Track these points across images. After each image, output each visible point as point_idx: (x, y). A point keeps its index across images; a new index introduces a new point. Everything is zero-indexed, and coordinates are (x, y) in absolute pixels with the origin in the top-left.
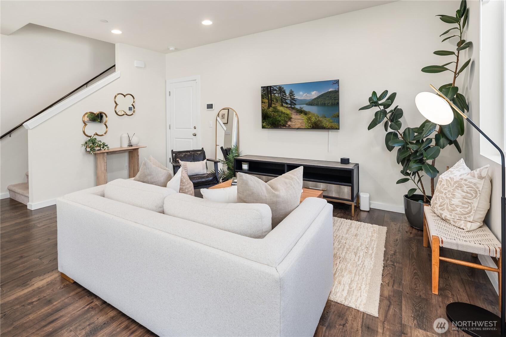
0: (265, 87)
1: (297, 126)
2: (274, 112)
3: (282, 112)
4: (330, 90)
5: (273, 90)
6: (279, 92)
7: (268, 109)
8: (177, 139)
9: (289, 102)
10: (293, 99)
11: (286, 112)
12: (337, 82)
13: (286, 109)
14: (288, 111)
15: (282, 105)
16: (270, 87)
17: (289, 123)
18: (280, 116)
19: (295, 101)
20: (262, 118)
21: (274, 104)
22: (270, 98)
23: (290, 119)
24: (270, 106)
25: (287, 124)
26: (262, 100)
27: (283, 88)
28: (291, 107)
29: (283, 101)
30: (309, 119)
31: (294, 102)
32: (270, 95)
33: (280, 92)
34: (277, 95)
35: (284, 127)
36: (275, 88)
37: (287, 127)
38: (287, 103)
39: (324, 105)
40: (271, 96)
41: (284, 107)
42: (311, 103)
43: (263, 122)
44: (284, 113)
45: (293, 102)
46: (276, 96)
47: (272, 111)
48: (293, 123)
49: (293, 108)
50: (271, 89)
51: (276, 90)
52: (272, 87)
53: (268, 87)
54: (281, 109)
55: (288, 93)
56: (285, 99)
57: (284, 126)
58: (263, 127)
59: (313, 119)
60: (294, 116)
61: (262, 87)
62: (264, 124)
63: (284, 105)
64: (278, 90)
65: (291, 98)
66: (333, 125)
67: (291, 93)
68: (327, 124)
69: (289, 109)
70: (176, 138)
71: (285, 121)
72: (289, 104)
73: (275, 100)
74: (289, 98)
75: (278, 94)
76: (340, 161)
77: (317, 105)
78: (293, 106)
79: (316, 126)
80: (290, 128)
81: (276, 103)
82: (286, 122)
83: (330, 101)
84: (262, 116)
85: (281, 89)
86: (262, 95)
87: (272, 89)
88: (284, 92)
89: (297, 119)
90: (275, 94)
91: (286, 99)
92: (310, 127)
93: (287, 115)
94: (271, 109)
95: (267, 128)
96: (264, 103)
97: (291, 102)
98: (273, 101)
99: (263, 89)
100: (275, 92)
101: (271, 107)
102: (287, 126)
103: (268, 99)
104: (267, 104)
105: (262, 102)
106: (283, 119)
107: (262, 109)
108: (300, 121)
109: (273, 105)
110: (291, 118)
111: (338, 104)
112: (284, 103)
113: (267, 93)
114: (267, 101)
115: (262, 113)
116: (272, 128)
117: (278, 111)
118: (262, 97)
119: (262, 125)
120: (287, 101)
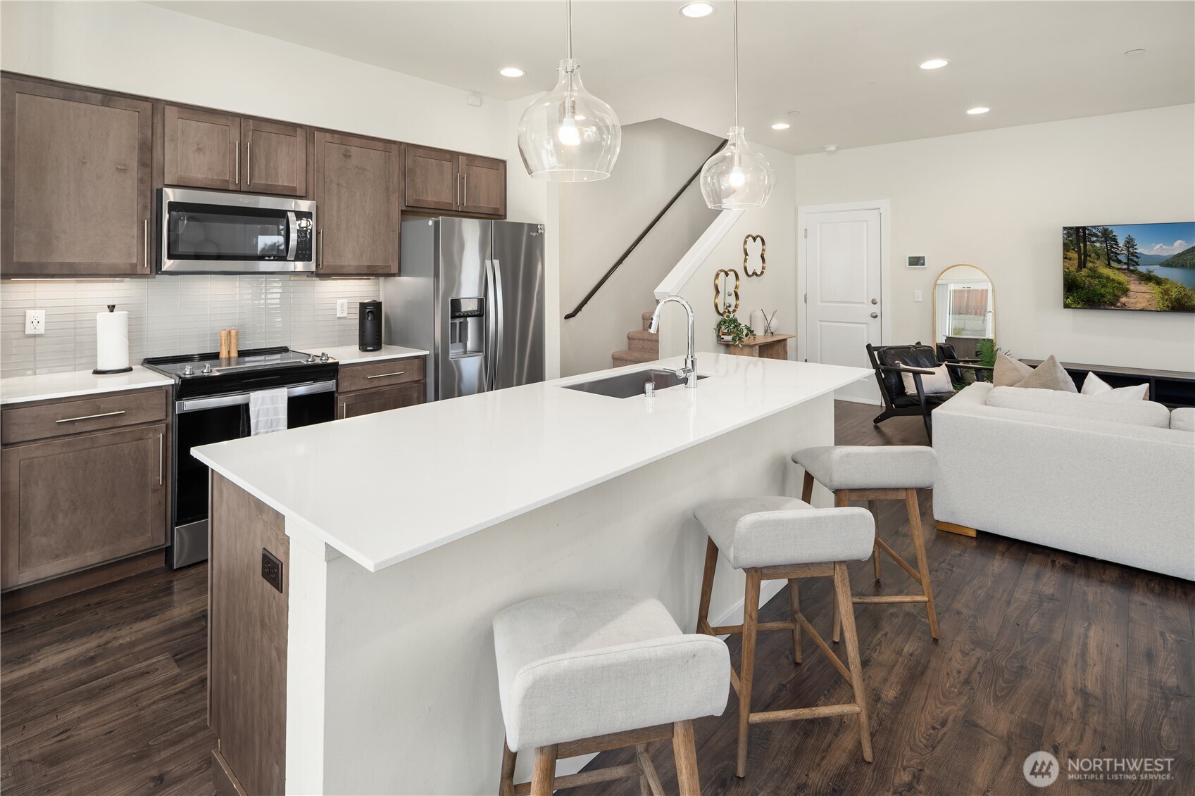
0: (1072, 228)
1: (1139, 306)
2: (1092, 277)
3: (1108, 278)
5: (1089, 234)
6: (1103, 239)
7: (1077, 271)
8: (822, 323)
9: (1124, 259)
10: (1133, 254)
11: (1116, 277)
13: (1117, 272)
14: (1121, 277)
15: (1109, 265)
16: (1084, 228)
17: (1123, 299)
18: (1104, 286)
19: (1137, 257)
20: (1064, 288)
21: (1090, 262)
22: (1082, 250)
23: (1125, 292)
24: (1082, 265)
25: (1118, 300)
26: (1064, 254)
27: (1112, 232)
28: (1128, 269)
29: (1111, 257)
30: (1166, 292)
31: (1135, 259)
32: (1082, 245)
33: (1106, 239)
34: (1098, 245)
35: (1113, 308)
36: (1094, 231)
37: (1118, 307)
38: (1119, 262)
40: (1085, 246)
41: (1114, 268)
42: (1169, 263)
43: (1066, 297)
44: (1113, 280)
45: (1132, 260)
46: (1095, 246)
47: (1087, 276)
48: (1132, 301)
49: (1132, 272)
50: (1084, 233)
51: (1096, 235)
52: (1088, 229)
53: (1078, 229)
54: (1106, 271)
55: (1121, 243)
56: (1115, 253)
57: (1112, 304)
58: (1066, 306)
59: (1174, 294)
60: (1134, 286)
61: (1064, 228)
62: (1069, 301)
63: (1113, 264)
64: (1100, 234)
65: (1128, 251)
67: (1129, 243)
69: (1125, 274)
70: (820, 321)
71: (1115, 295)
72: (1125, 263)
73: (1093, 255)
74: (1125, 252)
75: (1101, 242)
78: (1132, 268)
79: (1179, 306)
80: (1124, 308)
81: (1095, 261)
82: (1117, 298)
84: (1065, 285)
85: (1107, 235)
86: (1065, 245)
87: (1087, 232)
88: (1115, 240)
89: (1140, 293)
90: (1094, 242)
91: (1118, 254)
92: (1168, 306)
93: (1120, 283)
94: (1084, 272)
95: (1073, 308)
96: (1070, 259)
97: (1128, 259)
98: (1090, 256)
99: (1068, 233)
100: (1095, 239)
101: (1085, 267)
102: (1119, 304)
103: (1079, 252)
104: (1076, 262)
105: (1065, 258)
106: (1111, 291)
107: (1064, 271)
108: (1147, 296)
109: (1089, 265)
110: (1128, 290)
112: (1113, 260)
113: (1077, 238)
114: (1076, 256)
115: (1064, 278)
116: (1085, 308)
117: (1100, 276)
118: (1066, 247)
119: (1064, 302)
120: (1120, 257)
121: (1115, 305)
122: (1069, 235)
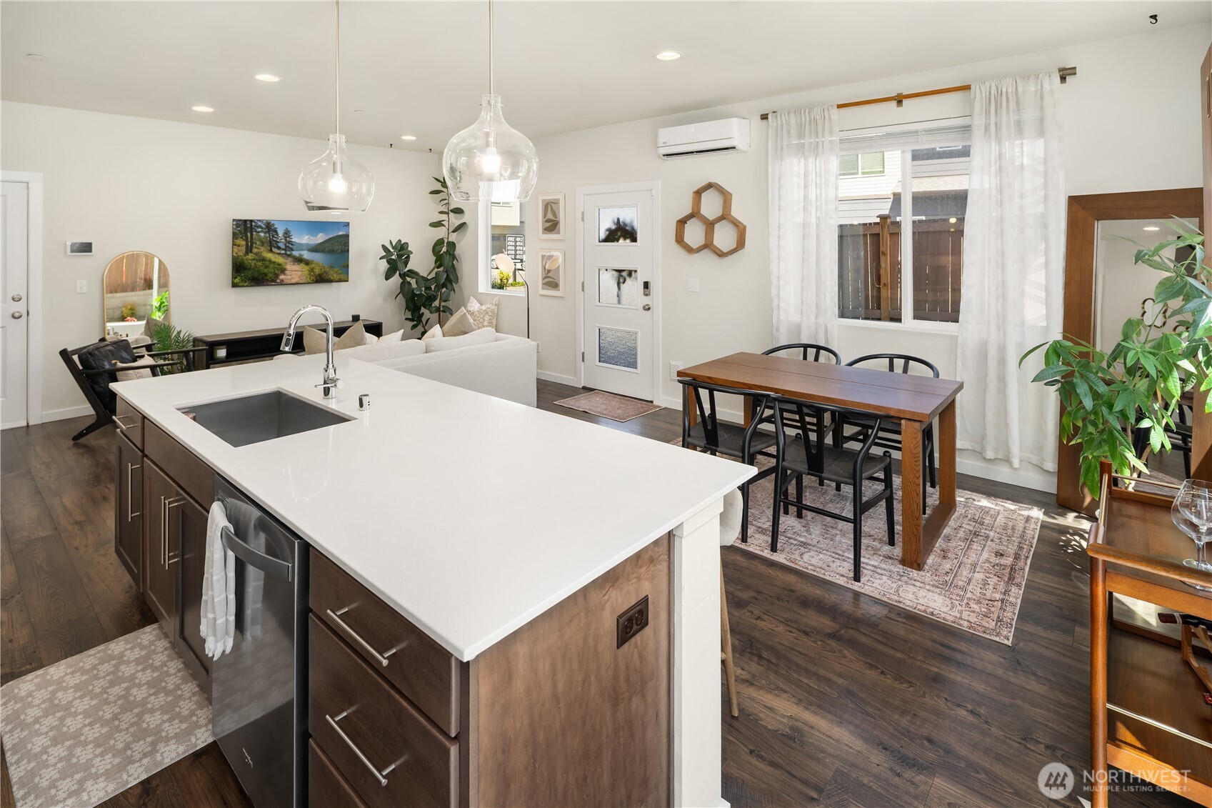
0: (241, 220)
1: (293, 281)
2: (257, 260)
3: (270, 261)
4: (341, 233)
5: (255, 226)
6: (267, 230)
7: (245, 256)
9: (283, 247)
10: (290, 242)
11: (276, 260)
12: (347, 225)
13: (277, 256)
14: (279, 259)
15: (271, 250)
16: (251, 221)
17: (282, 277)
18: (267, 267)
19: (292, 245)
20: (233, 270)
21: (256, 248)
22: (249, 238)
23: (283, 271)
24: (249, 250)
25: (277, 278)
26: (233, 241)
27: (273, 225)
28: (286, 254)
29: (272, 244)
30: (312, 270)
31: (290, 246)
32: (249, 234)
33: (269, 230)
34: (262, 234)
35: (273, 284)
36: (259, 223)
37: (278, 283)
38: (279, 248)
39: (332, 252)
40: (252, 235)
41: (275, 253)
42: (315, 249)
43: (234, 277)
44: (274, 262)
45: (288, 247)
46: (260, 236)
47: (253, 260)
48: (289, 277)
49: (289, 256)
50: (251, 225)
51: (260, 227)
52: (254, 222)
53: (245, 221)
54: (269, 256)
55: (281, 233)
56: (276, 241)
57: (274, 281)
58: (234, 285)
59: (317, 271)
60: (290, 267)
61: (234, 220)
62: (237, 280)
63: (274, 250)
64: (264, 226)
65: (286, 240)
66: (342, 277)
67: (286, 234)
68: (335, 276)
69: (283, 257)
71: (275, 274)
72: (283, 249)
73: (258, 243)
74: (283, 241)
75: (265, 233)
76: (351, 319)
77: (323, 251)
78: (288, 253)
79: (321, 279)
80: (282, 284)
81: (260, 247)
82: (277, 276)
83: (340, 247)
84: (233, 267)
85: (269, 227)
86: (234, 234)
87: (253, 224)
88: (276, 231)
89: (294, 272)
90: (259, 232)
91: (278, 242)
92: (313, 280)
93: (279, 265)
94: (250, 256)
95: (243, 286)
96: (239, 246)
97: (286, 246)
98: (256, 243)
99: (237, 224)
100: (260, 230)
101: (251, 252)
102: (278, 281)
103: (246, 240)
104: (244, 248)
105: (234, 244)
106: (273, 271)
107: (233, 256)
108: (299, 273)
109: (255, 250)
110: (285, 269)
111: (348, 250)
112: (275, 247)
113: (244, 229)
114: (244, 243)
115: (233, 261)
116: (252, 286)
117: (264, 260)
118: (235, 236)
119: (233, 282)
120: (279, 245)
121: (275, 281)
122: (238, 226)
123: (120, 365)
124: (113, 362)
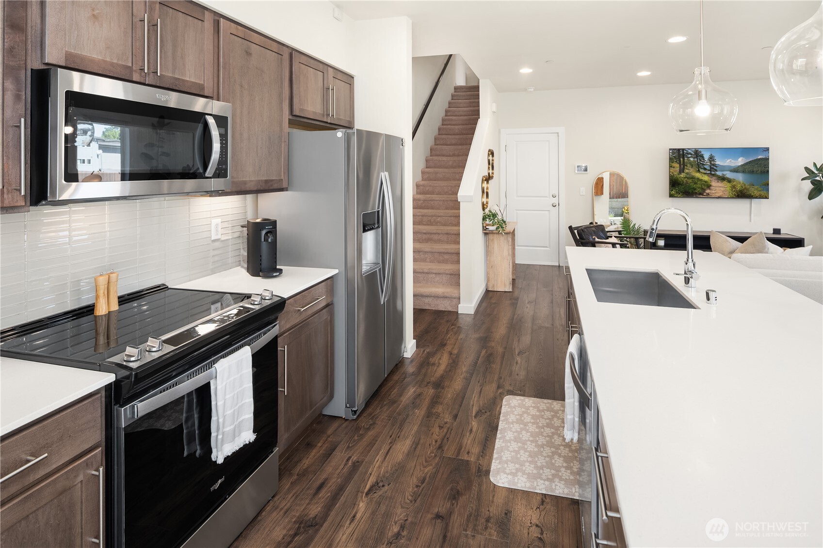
0: (676, 149)
1: (718, 195)
2: (688, 178)
3: (698, 179)
4: (759, 157)
5: (686, 153)
6: (695, 156)
7: (678, 175)
9: (708, 168)
10: (714, 165)
11: (703, 178)
12: (767, 149)
13: (704, 175)
14: (706, 178)
15: (699, 171)
16: (683, 150)
17: (708, 191)
18: (696, 183)
19: (716, 167)
20: (670, 186)
21: (687, 169)
22: (682, 162)
23: (709, 187)
24: (682, 171)
25: (705, 192)
26: (669, 164)
27: (700, 152)
28: (711, 174)
29: (699, 167)
30: (734, 187)
31: (715, 168)
32: (682, 159)
33: (697, 156)
34: (692, 159)
35: (701, 196)
36: (689, 151)
37: (705, 195)
38: (705, 169)
39: (752, 172)
40: (684, 159)
41: (702, 173)
42: (735, 170)
43: (671, 190)
44: (701, 180)
45: (713, 168)
46: (690, 160)
47: (685, 178)
48: (713, 192)
49: (713, 175)
50: (683, 152)
51: (690, 154)
52: (686, 150)
53: (679, 150)
54: (698, 175)
55: (706, 158)
56: (703, 164)
57: (700, 194)
58: (671, 196)
59: (739, 188)
60: (714, 183)
61: (670, 149)
62: (673, 192)
63: (701, 170)
64: (693, 153)
65: (711, 163)
66: (762, 193)
67: (711, 158)
68: (756, 192)
69: (708, 176)
71: (703, 189)
72: (709, 170)
73: (688, 165)
74: (709, 164)
75: (694, 158)
77: (743, 172)
78: (713, 173)
79: (742, 194)
80: (708, 196)
81: (690, 168)
82: (704, 190)
83: (760, 169)
84: (670, 183)
85: (697, 154)
86: (670, 159)
87: (685, 152)
88: (702, 156)
89: (718, 187)
90: (689, 157)
91: (705, 165)
92: (735, 195)
93: (706, 182)
94: (683, 175)
95: (676, 197)
96: (674, 167)
97: (711, 168)
98: (687, 166)
99: (673, 152)
100: (690, 156)
101: (683, 172)
102: (705, 194)
103: (680, 163)
104: (678, 169)
105: (671, 167)
106: (700, 186)
107: (670, 175)
108: (722, 189)
109: (687, 171)
110: (711, 186)
111: (768, 171)
112: (701, 168)
113: (678, 156)
114: (678, 165)
115: (670, 178)
116: (685, 197)
117: (693, 178)
119: (670, 193)
120: (705, 166)
121: (702, 194)
122: (673, 153)
123: (597, 240)
124: (594, 237)
